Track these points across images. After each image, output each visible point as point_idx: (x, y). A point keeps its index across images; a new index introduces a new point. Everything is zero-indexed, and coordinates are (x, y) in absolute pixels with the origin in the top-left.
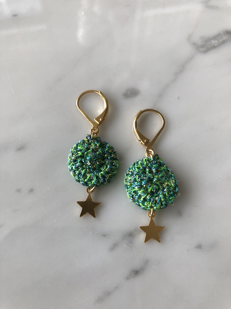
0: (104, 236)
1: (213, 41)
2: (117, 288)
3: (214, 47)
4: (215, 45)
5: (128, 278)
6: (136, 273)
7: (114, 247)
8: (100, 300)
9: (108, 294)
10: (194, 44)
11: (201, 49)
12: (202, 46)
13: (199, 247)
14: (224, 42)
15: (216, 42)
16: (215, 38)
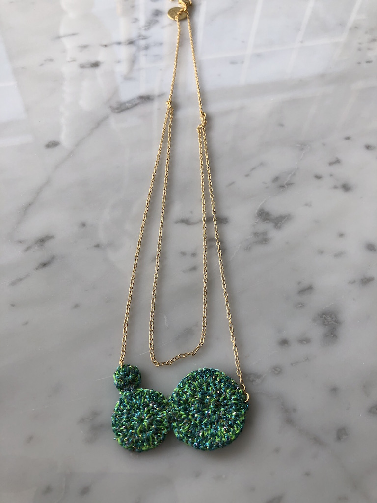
0: (20, 242)
1: (127, 105)
2: (27, 276)
3: (128, 108)
5: (37, 269)
6: (44, 265)
7: (28, 249)
8: (13, 284)
9: (20, 280)
11: (116, 111)
12: (117, 108)
13: (97, 246)
14: (136, 105)
15: (130, 104)
16: (129, 102)
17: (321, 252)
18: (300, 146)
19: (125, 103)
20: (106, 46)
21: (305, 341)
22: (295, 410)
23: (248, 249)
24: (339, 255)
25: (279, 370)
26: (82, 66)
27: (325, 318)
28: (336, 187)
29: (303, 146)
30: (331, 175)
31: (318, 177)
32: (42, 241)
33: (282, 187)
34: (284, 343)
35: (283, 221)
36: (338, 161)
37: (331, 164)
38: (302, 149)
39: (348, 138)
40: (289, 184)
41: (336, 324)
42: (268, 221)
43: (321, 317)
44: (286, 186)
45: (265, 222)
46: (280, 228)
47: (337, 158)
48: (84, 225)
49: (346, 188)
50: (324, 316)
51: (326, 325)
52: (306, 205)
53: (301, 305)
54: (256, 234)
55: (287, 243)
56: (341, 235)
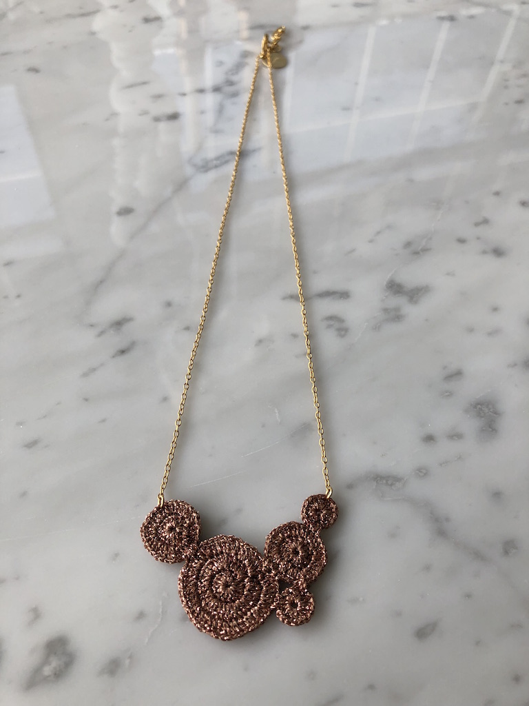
0: (92, 326)
2: (102, 365)
3: (215, 167)
5: (113, 357)
6: (123, 352)
7: (101, 333)
8: (85, 375)
9: (94, 370)
10: (195, 166)
12: (203, 167)
14: (226, 162)
15: (219, 162)
16: (217, 158)
17: (471, 330)
18: (435, 204)
19: (212, 160)
20: (184, 95)
21: (455, 436)
22: (447, 520)
23: (377, 328)
24: (494, 332)
25: (424, 471)
26: (157, 119)
27: (481, 409)
28: (484, 252)
29: (439, 204)
30: (478, 238)
31: (461, 241)
32: (119, 324)
34: (429, 439)
35: (420, 294)
36: (486, 221)
38: (438, 209)
39: (497, 194)
40: (425, 250)
41: (495, 415)
42: (401, 294)
43: (475, 407)
44: (421, 253)
45: (397, 295)
46: (416, 302)
47: (485, 218)
48: (169, 304)
49: (498, 252)
50: (479, 406)
51: (482, 417)
52: (448, 274)
53: (448, 394)
54: (386, 310)
55: (427, 320)
56: (495, 309)
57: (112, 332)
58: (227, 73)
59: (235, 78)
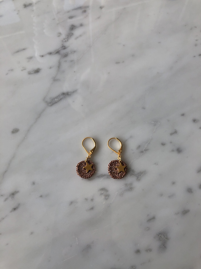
0: (2, 196)
1: (56, 99)
2: (6, 216)
4: (56, 101)
5: (11, 212)
6: (15, 209)
7: (6, 200)
10: (46, 102)
11: (50, 104)
13: (41, 196)
14: (61, 99)
16: (56, 97)
17: (161, 195)
18: (154, 122)
19: (54, 99)
20: (42, 56)
21: (149, 250)
23: (121, 195)
24: (171, 196)
25: (134, 268)
26: (30, 73)
27: (161, 237)
28: (173, 151)
29: (155, 123)
30: (171, 143)
31: (163, 144)
32: (13, 194)
33: (142, 152)
34: (138, 251)
35: (141, 176)
36: (175, 132)
37: (172, 134)
38: (155, 125)
39: (183, 115)
40: (146, 150)
41: (166, 240)
42: (133, 176)
43: (158, 235)
44: (144, 152)
45: (132, 176)
46: (139, 180)
47: (175, 130)
48: (34, 183)
49: (179, 151)
50: (160, 235)
51: (161, 241)
52: (155, 164)
53: (148, 229)
54: (126, 185)
55: (143, 190)
56: (174, 183)
57: (10, 199)
58: (62, 41)
59: (66, 44)
